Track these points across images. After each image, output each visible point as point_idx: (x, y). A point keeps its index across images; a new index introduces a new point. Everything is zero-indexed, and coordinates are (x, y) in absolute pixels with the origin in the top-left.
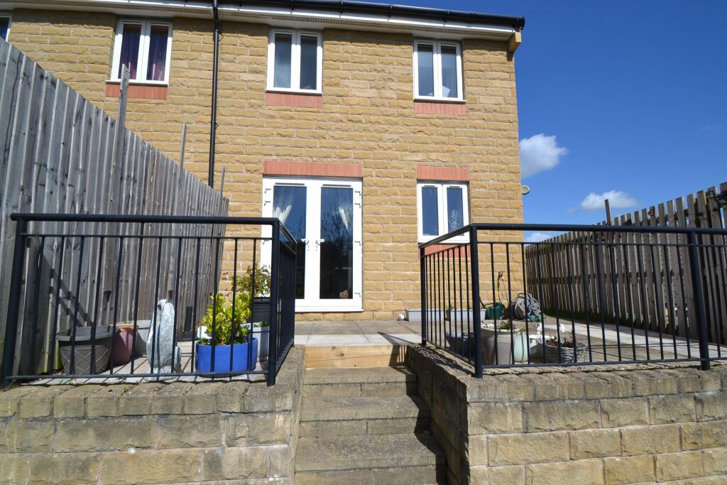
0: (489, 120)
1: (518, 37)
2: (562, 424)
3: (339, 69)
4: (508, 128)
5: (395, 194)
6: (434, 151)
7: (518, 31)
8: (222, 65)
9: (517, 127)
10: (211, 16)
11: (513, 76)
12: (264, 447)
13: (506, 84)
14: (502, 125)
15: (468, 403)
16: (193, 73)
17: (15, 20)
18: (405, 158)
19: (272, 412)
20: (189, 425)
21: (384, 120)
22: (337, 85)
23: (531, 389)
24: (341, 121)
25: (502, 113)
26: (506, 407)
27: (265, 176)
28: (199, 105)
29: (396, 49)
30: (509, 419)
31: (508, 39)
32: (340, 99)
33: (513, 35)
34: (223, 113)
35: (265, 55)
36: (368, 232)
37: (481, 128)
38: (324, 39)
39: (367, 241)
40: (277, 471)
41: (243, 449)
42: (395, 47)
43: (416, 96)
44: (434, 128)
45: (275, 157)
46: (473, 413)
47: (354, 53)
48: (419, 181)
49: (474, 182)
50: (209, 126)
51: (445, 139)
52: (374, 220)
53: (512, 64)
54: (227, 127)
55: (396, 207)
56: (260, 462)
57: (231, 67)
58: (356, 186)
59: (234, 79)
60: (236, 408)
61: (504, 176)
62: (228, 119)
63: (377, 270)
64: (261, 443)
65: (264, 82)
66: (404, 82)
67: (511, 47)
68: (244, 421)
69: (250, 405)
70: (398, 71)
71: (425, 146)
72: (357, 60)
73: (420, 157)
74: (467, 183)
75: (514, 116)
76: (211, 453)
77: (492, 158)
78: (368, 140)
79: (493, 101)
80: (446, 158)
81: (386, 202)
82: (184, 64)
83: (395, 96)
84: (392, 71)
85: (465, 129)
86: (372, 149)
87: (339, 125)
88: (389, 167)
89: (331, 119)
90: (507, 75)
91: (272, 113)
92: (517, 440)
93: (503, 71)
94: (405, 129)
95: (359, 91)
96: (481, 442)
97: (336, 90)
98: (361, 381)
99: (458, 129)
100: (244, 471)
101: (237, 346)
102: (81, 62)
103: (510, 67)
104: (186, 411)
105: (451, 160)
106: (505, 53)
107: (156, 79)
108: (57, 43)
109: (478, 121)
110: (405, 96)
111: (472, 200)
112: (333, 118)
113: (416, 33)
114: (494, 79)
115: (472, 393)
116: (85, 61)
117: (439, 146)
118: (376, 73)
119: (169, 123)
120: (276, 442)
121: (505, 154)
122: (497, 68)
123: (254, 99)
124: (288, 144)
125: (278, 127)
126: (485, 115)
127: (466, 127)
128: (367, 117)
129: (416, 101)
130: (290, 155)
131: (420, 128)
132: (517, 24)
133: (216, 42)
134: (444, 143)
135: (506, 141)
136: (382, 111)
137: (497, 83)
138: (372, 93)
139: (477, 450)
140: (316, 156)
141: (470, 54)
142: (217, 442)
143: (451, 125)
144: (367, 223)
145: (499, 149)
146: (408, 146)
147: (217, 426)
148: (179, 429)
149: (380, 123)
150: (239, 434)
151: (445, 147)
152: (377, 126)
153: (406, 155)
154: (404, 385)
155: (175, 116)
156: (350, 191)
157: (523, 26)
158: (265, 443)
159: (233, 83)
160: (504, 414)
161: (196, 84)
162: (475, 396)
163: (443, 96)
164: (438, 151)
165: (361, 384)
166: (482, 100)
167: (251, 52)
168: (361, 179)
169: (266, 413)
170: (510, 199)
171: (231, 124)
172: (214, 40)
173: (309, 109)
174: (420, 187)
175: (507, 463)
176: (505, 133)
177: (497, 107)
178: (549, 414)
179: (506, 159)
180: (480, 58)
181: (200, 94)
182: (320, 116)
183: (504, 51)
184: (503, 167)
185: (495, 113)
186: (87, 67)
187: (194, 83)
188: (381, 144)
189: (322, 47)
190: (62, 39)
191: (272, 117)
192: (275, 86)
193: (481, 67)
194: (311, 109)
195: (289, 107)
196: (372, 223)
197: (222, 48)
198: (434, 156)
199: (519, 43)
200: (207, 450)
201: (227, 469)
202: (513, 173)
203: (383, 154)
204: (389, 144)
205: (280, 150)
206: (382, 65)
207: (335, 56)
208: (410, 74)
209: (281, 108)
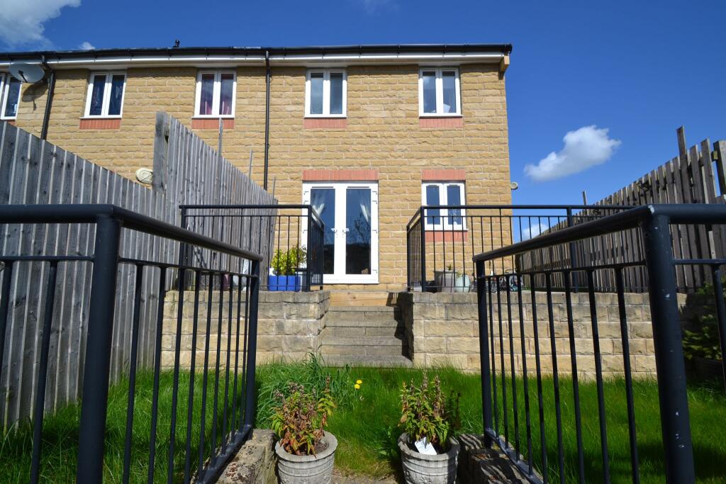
0: (483, 129)
1: (507, 60)
2: (469, 317)
3: (359, 97)
4: (498, 135)
5: (405, 192)
6: (435, 157)
7: (506, 55)
8: (272, 100)
9: (507, 134)
10: (264, 64)
11: (504, 92)
12: (304, 320)
13: (497, 99)
14: (494, 133)
15: (413, 303)
16: (252, 108)
17: (130, 76)
18: (412, 164)
19: (308, 303)
20: (268, 307)
21: (396, 135)
22: (358, 109)
23: (451, 297)
24: (361, 137)
25: (494, 123)
26: (435, 306)
27: (304, 181)
28: (256, 131)
29: (405, 77)
30: (437, 312)
31: (499, 61)
32: (360, 120)
33: (503, 58)
34: (274, 136)
35: (303, 90)
36: (382, 222)
37: (475, 136)
38: (349, 74)
39: (382, 230)
40: (311, 332)
41: (294, 320)
42: (404, 76)
43: (422, 113)
44: (436, 139)
45: (311, 168)
46: (416, 308)
47: (371, 83)
48: (424, 181)
49: (470, 181)
50: (264, 146)
51: (445, 147)
52: (387, 213)
53: (503, 82)
54: (276, 147)
55: (405, 202)
56: (302, 327)
57: (278, 101)
58: (373, 187)
59: (281, 110)
60: (291, 300)
61: (495, 175)
62: (277, 140)
63: (390, 252)
64: (303, 318)
65: (303, 111)
66: (411, 103)
67: (502, 67)
68: (295, 307)
69: (297, 299)
70: (406, 94)
71: (428, 153)
72: (374, 89)
73: (424, 162)
74: (464, 182)
75: (504, 125)
76: (279, 321)
77: (485, 160)
78: (382, 151)
79: (487, 114)
80: (446, 162)
81: (397, 199)
82: (246, 101)
83: (404, 115)
84: (401, 95)
85: (462, 138)
86: (385, 157)
87: (359, 140)
88: (399, 171)
89: (354, 136)
90: (498, 92)
91: (309, 134)
92: (441, 324)
93: (495, 89)
94: (413, 141)
95: (376, 113)
96: (420, 323)
97: (357, 113)
98: (365, 310)
99: (456, 139)
100: (295, 331)
101: (290, 277)
102: (175, 104)
103: (502, 85)
104: (267, 301)
105: (450, 163)
106: (497, 73)
107: (225, 113)
108: (158, 91)
109: (473, 131)
110: (412, 115)
111: (468, 195)
112: (355, 135)
113: (421, 63)
114: (487, 96)
115: (416, 298)
116: (177, 103)
117: (440, 153)
118: (388, 98)
119: (236, 146)
120: (311, 317)
121: (496, 157)
122: (489, 87)
123: (296, 124)
124: (321, 157)
125: (314, 145)
126: (479, 126)
127: (463, 137)
128: (381, 133)
129: (421, 118)
130: (322, 165)
131: (425, 139)
132: (506, 49)
133: (268, 82)
134: (445, 150)
135: (497, 146)
136: (394, 128)
137: (490, 99)
138: (385, 114)
139: (418, 327)
140: (342, 165)
141: (467, 77)
142: (282, 317)
143: (450, 135)
144: (382, 215)
145: (491, 153)
146: (415, 154)
147: (281, 309)
148: (264, 309)
149: (392, 137)
150: (292, 313)
151: (445, 154)
152: (390, 140)
153: (413, 162)
154: (393, 314)
155: (241, 141)
156: (368, 191)
157: (511, 51)
158: (306, 318)
159: (280, 114)
160: (434, 309)
161: (254, 116)
162: (418, 299)
163: (445, 111)
164: (439, 157)
165: (365, 312)
166: (476, 114)
167: (293, 88)
168: (377, 181)
169: (305, 303)
170: (500, 193)
171: (279, 144)
172: (267, 82)
173: (338, 130)
174: (424, 186)
175: (435, 335)
176: (496, 139)
177: (490, 119)
178: (461, 310)
179: (498, 161)
180: (475, 79)
181: (257, 124)
182: (345, 135)
183: (496, 71)
184: (495, 167)
185: (488, 124)
186: (178, 108)
187: (252, 115)
188: (393, 153)
189: (347, 80)
190: (161, 89)
191: (309, 137)
192: (311, 113)
193: (476, 86)
194: (340, 129)
195: (321, 129)
196: (386, 215)
197: (273, 87)
198: (435, 161)
199: (508, 65)
200: (277, 320)
201: (287, 330)
202: (503, 172)
203: (394, 161)
204: (399, 153)
205: (316, 162)
206: (393, 91)
207: (357, 87)
208: (416, 97)
209: (315, 129)
